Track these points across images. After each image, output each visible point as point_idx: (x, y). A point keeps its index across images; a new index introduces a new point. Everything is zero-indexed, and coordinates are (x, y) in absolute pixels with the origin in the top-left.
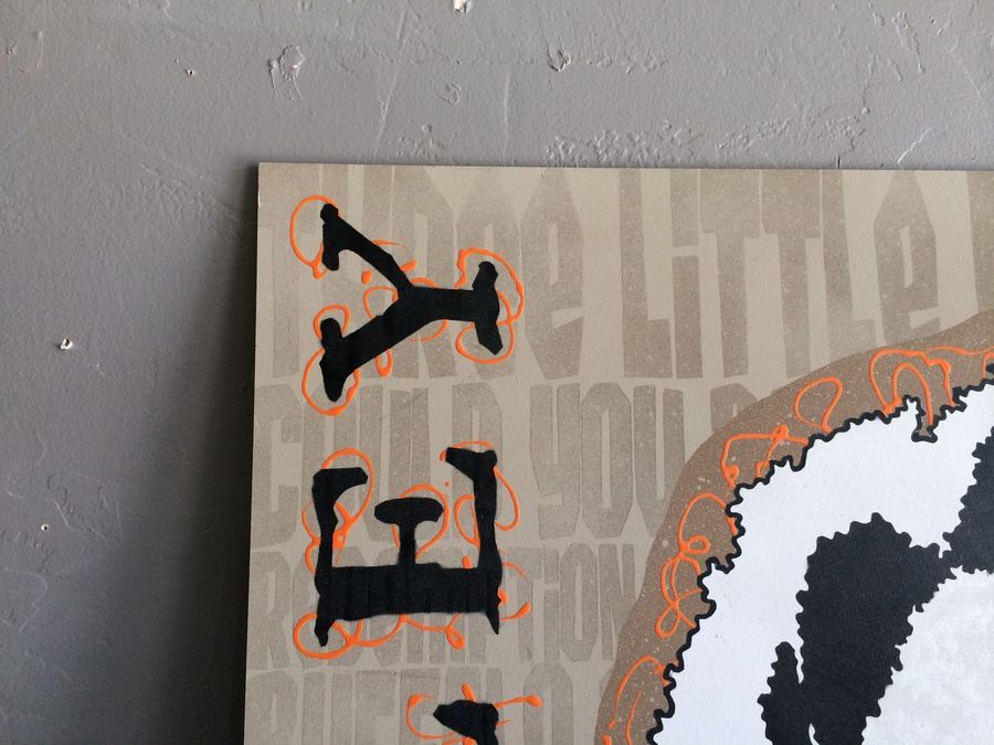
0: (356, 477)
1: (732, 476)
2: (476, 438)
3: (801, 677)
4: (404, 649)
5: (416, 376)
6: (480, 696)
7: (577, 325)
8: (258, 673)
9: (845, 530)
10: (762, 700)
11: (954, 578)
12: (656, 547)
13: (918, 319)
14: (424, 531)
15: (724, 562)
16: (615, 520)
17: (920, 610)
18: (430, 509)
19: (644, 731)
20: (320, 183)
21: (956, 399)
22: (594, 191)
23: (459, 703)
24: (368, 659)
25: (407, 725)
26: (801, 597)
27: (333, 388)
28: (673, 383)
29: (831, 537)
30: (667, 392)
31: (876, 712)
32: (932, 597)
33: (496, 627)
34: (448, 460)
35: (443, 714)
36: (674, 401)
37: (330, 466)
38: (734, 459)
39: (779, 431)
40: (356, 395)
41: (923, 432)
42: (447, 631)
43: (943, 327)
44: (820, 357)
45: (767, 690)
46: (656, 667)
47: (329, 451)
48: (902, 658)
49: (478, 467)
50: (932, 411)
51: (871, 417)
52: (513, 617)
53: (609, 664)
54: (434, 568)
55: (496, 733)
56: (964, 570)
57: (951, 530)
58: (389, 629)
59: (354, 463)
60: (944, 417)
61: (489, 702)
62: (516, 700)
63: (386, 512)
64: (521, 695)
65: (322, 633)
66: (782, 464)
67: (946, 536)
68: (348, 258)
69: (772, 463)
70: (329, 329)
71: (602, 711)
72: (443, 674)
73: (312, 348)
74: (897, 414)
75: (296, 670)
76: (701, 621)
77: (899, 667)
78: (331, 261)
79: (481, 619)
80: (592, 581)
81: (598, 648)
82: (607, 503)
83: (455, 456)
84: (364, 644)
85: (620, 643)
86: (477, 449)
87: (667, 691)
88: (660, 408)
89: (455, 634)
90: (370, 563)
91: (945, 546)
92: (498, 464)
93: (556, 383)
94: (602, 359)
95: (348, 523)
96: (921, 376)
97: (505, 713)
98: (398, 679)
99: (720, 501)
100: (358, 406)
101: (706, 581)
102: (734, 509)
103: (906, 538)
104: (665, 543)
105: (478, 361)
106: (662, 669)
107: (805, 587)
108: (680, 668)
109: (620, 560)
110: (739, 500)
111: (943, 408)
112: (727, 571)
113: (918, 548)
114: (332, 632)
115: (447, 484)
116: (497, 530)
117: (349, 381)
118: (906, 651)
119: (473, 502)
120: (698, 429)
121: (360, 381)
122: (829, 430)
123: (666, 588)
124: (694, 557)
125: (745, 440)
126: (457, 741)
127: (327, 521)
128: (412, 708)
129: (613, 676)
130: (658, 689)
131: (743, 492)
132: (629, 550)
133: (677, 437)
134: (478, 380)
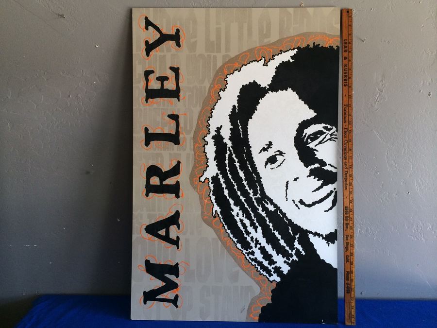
0: (153, 72)
1: (226, 73)
2: (175, 65)
3: (237, 111)
4: (162, 104)
5: (164, 52)
6: (176, 113)
7: (196, 41)
8: (135, 108)
9: (248, 84)
10: (229, 115)
11: (269, 93)
12: (210, 86)
13: (266, 41)
14: (165, 83)
16: (202, 81)
17: (262, 99)
18: (167, 78)
19: (206, 120)
20: (145, 12)
21: (273, 57)
22: (200, 13)
23: (172, 114)
24: (155, 106)
25: (163, 118)
26: (238, 96)
27: (148, 54)
28: (215, 54)
30: (214, 56)
31: (251, 118)
32: (264, 97)
33: (179, 101)
35: (169, 116)
36: (215, 57)
37: (147, 70)
38: (226, 69)
39: (236, 64)
40: (152, 56)
42: (170, 101)
43: (271, 42)
44: (245, 49)
45: (230, 114)
46: (209, 109)
47: (147, 66)
49: (176, 70)
51: (255, 61)
52: (182, 99)
53: (200, 108)
54: (167, 90)
55: (179, 120)
56: (271, 92)
57: (269, 84)
58: (159, 101)
59: (152, 69)
60: (270, 61)
61: (178, 114)
62: (183, 114)
63: (158, 79)
65: (147, 101)
66: (236, 70)
67: (268, 85)
68: (150, 28)
70: (147, 42)
71: (199, 116)
72: (169, 109)
73: (144, 46)
74: (260, 60)
75: (142, 107)
76: (218, 101)
77: (256, 110)
78: (147, 29)
79: (176, 99)
80: (197, 93)
81: (198, 105)
82: (201, 78)
83: (171, 68)
84: (154, 103)
85: (202, 104)
86: (176, 67)
88: (212, 59)
90: (155, 88)
91: (268, 87)
92: (180, 70)
93: (191, 54)
94: (201, 49)
95: (151, 81)
96: (266, 52)
97: (181, 116)
98: (161, 110)
99: (223, 78)
100: (153, 58)
101: (220, 93)
102: (226, 79)
104: (212, 86)
105: (175, 49)
108: (214, 109)
109: (203, 89)
110: (227, 77)
112: (224, 91)
113: (262, 87)
115: (170, 74)
116: (179, 83)
117: (151, 53)
118: (258, 107)
119: (175, 77)
120: (219, 64)
121: (152, 53)
123: (212, 94)
124: (218, 88)
125: (229, 65)
126: (172, 121)
127: (147, 80)
128: (163, 115)
129: (201, 110)
131: (228, 76)
132: (205, 87)
133: (215, 65)
134: (176, 53)
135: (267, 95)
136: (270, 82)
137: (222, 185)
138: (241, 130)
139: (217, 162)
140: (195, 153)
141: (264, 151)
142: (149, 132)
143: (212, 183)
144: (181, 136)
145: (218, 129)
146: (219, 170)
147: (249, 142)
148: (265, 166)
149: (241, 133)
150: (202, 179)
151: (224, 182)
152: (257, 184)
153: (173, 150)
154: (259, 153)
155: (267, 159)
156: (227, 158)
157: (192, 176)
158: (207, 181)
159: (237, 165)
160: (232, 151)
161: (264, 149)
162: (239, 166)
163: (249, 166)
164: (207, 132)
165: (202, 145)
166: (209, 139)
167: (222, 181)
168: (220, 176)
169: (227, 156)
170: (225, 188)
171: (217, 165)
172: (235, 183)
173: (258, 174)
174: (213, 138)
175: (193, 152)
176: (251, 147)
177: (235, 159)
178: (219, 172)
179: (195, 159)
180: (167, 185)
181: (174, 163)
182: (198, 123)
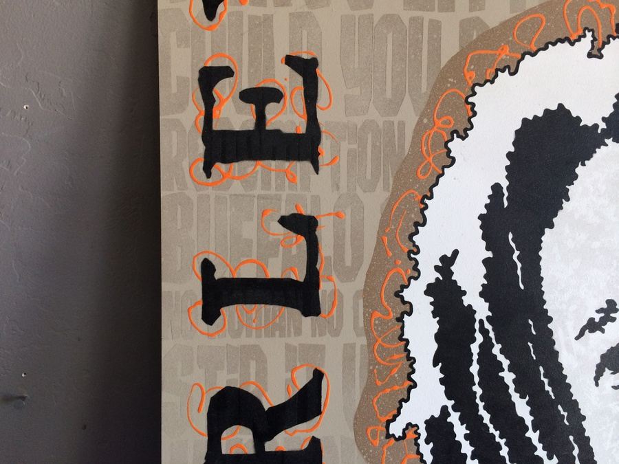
0: (227, 72)
1: (471, 78)
2: (305, 49)
3: (506, 204)
4: (259, 183)
5: (265, 6)
6: (307, 211)
8: (168, 193)
9: (540, 114)
10: (481, 217)
11: (607, 145)
12: (419, 123)
14: (271, 109)
15: (462, 133)
16: (393, 106)
17: (584, 165)
18: (275, 95)
19: (407, 234)
21: (616, 31)
23: (293, 215)
24: (237, 187)
25: (262, 227)
26: (509, 155)
27: (210, 12)
28: (435, 15)
29: (531, 118)
30: (431, 21)
31: (551, 226)
32: (592, 157)
33: (317, 170)
34: (286, 63)
35: (284, 221)
36: (436, 27)
37: (209, 64)
38: (472, 67)
39: (503, 49)
40: (225, 16)
41: (595, 52)
42: (286, 172)
45: (484, 211)
46: (417, 196)
47: (208, 54)
48: (570, 194)
49: (306, 68)
50: (601, 38)
51: (562, 41)
52: (327, 165)
53: (387, 195)
54: (277, 132)
55: (317, 233)
56: (613, 141)
57: (607, 116)
58: (250, 170)
59: (226, 63)
60: (608, 42)
61: (312, 215)
62: (329, 214)
63: (246, 96)
64: (332, 211)
65: (207, 169)
66: (503, 71)
67: (604, 119)
69: (497, 70)
71: (382, 222)
72: (284, 198)
74: (579, 40)
75: (192, 192)
76: (445, 169)
77: (568, 199)
79: (307, 165)
80: (378, 144)
81: (380, 184)
82: (389, 94)
83: (291, 61)
84: (234, 178)
85: (394, 181)
86: (305, 56)
87: (422, 211)
88: (426, 31)
89: (292, 174)
90: (237, 128)
91: (603, 125)
92: (319, 67)
93: (357, 13)
95: (222, 102)
96: (596, 15)
97: (322, 222)
98: (256, 200)
99: (462, 94)
100: (227, 25)
101: (450, 145)
102: (470, 100)
103: (578, 119)
104: (425, 121)
106: (420, 197)
107: (512, 149)
109: (396, 131)
110: (474, 94)
111: (609, 37)
112: (463, 139)
113: (585, 126)
114: (214, 170)
115: (286, 79)
116: (318, 110)
117: (220, 8)
118: (573, 190)
119: (303, 91)
120: (450, 48)
121: (228, 8)
122: (535, 49)
123: (424, 149)
124: (443, 129)
125: (480, 54)
126: (293, 236)
127: (209, 101)
128: (265, 217)
129: (390, 201)
130: (417, 210)
131: (477, 89)
132: (402, 125)
133: (435, 51)
134: (306, 9)
135: (601, 152)
136: (608, 111)
137: (459, 445)
138: (519, 265)
139: (442, 371)
140: (371, 345)
141: (592, 331)
142: (217, 276)
143: (427, 442)
144: (325, 287)
145: (446, 263)
146: (449, 395)
147: (544, 302)
148: (597, 379)
149: (519, 272)
150: (396, 428)
151: (466, 437)
152: (571, 438)
153: (298, 332)
154: (577, 338)
155: (603, 357)
156: (475, 357)
157: (361, 421)
158: (410, 434)
159: (508, 377)
160: (492, 334)
161: (592, 326)
162: (514, 381)
163: (546, 381)
164: (411, 272)
165: (394, 315)
166: (416, 294)
167: (460, 431)
168: (454, 418)
169: (475, 348)
170: (469, 455)
171: (442, 381)
172: (501, 437)
173: (573, 407)
174: (430, 290)
175: (363, 341)
176: (550, 320)
177: (501, 358)
178: (450, 403)
179: (372, 362)
180: (281, 455)
181: (303, 378)
182: (380, 241)
